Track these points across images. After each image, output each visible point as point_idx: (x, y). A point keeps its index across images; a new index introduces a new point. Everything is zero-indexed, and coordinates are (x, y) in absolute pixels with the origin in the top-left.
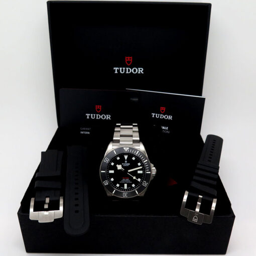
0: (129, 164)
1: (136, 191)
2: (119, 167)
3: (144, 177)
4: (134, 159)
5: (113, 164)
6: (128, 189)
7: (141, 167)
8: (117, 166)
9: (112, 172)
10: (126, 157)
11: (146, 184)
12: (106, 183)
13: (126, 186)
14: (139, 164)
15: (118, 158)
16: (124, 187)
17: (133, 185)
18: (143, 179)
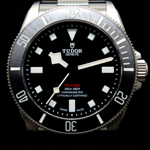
0: (80, 51)
1: (98, 116)
2: (56, 58)
3: (117, 82)
4: (91, 37)
5: (39, 51)
6: (79, 113)
7: (110, 59)
8: (51, 55)
9: (37, 70)
10: (72, 34)
11: (123, 99)
12: (23, 97)
13: (72, 104)
14: (105, 50)
15: (53, 37)
16: (67, 107)
17: (91, 103)
18: (116, 87)
